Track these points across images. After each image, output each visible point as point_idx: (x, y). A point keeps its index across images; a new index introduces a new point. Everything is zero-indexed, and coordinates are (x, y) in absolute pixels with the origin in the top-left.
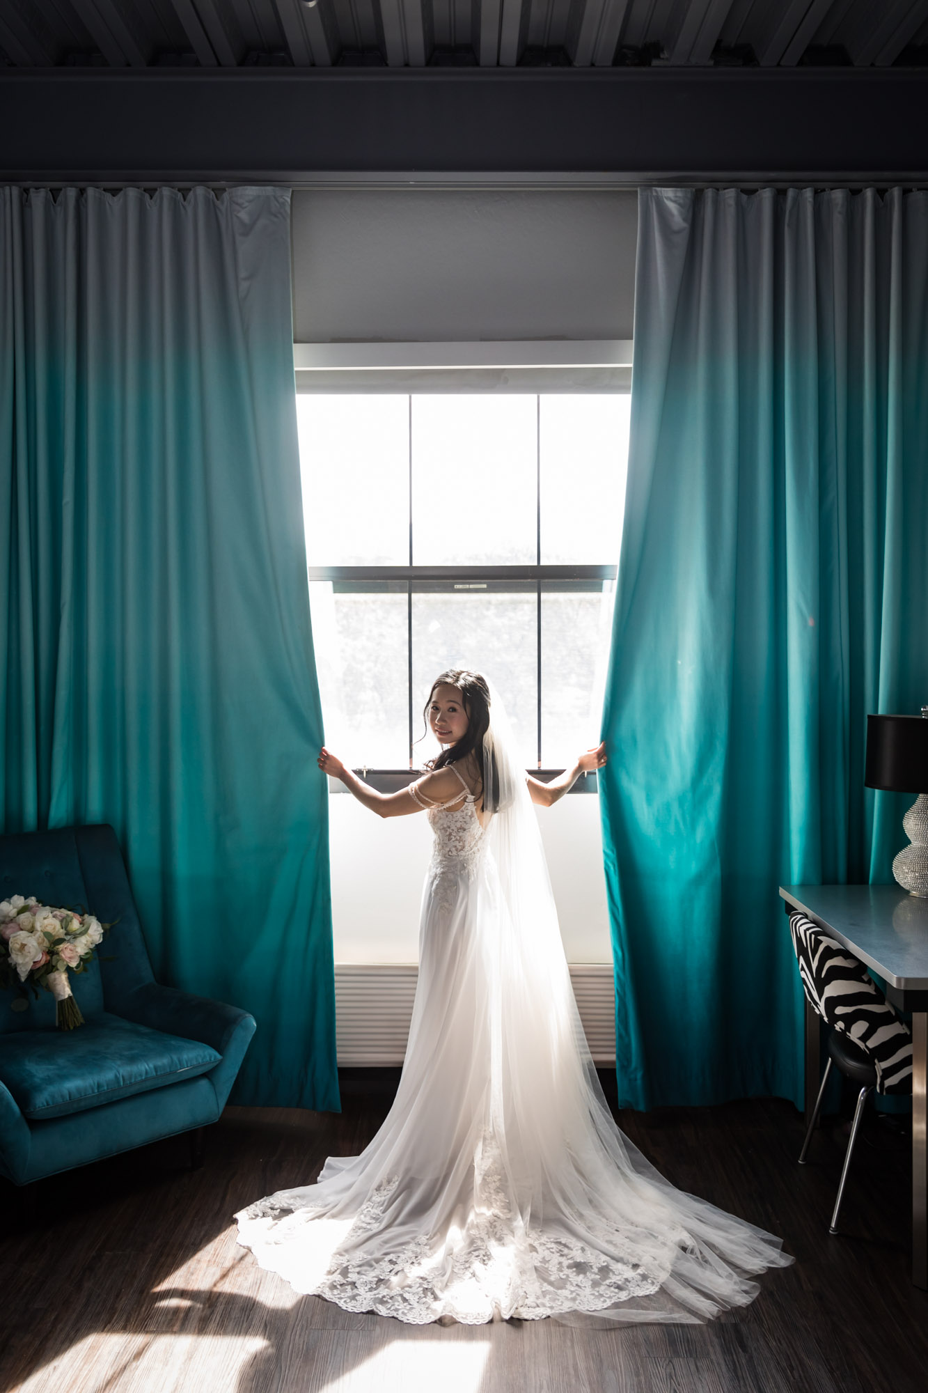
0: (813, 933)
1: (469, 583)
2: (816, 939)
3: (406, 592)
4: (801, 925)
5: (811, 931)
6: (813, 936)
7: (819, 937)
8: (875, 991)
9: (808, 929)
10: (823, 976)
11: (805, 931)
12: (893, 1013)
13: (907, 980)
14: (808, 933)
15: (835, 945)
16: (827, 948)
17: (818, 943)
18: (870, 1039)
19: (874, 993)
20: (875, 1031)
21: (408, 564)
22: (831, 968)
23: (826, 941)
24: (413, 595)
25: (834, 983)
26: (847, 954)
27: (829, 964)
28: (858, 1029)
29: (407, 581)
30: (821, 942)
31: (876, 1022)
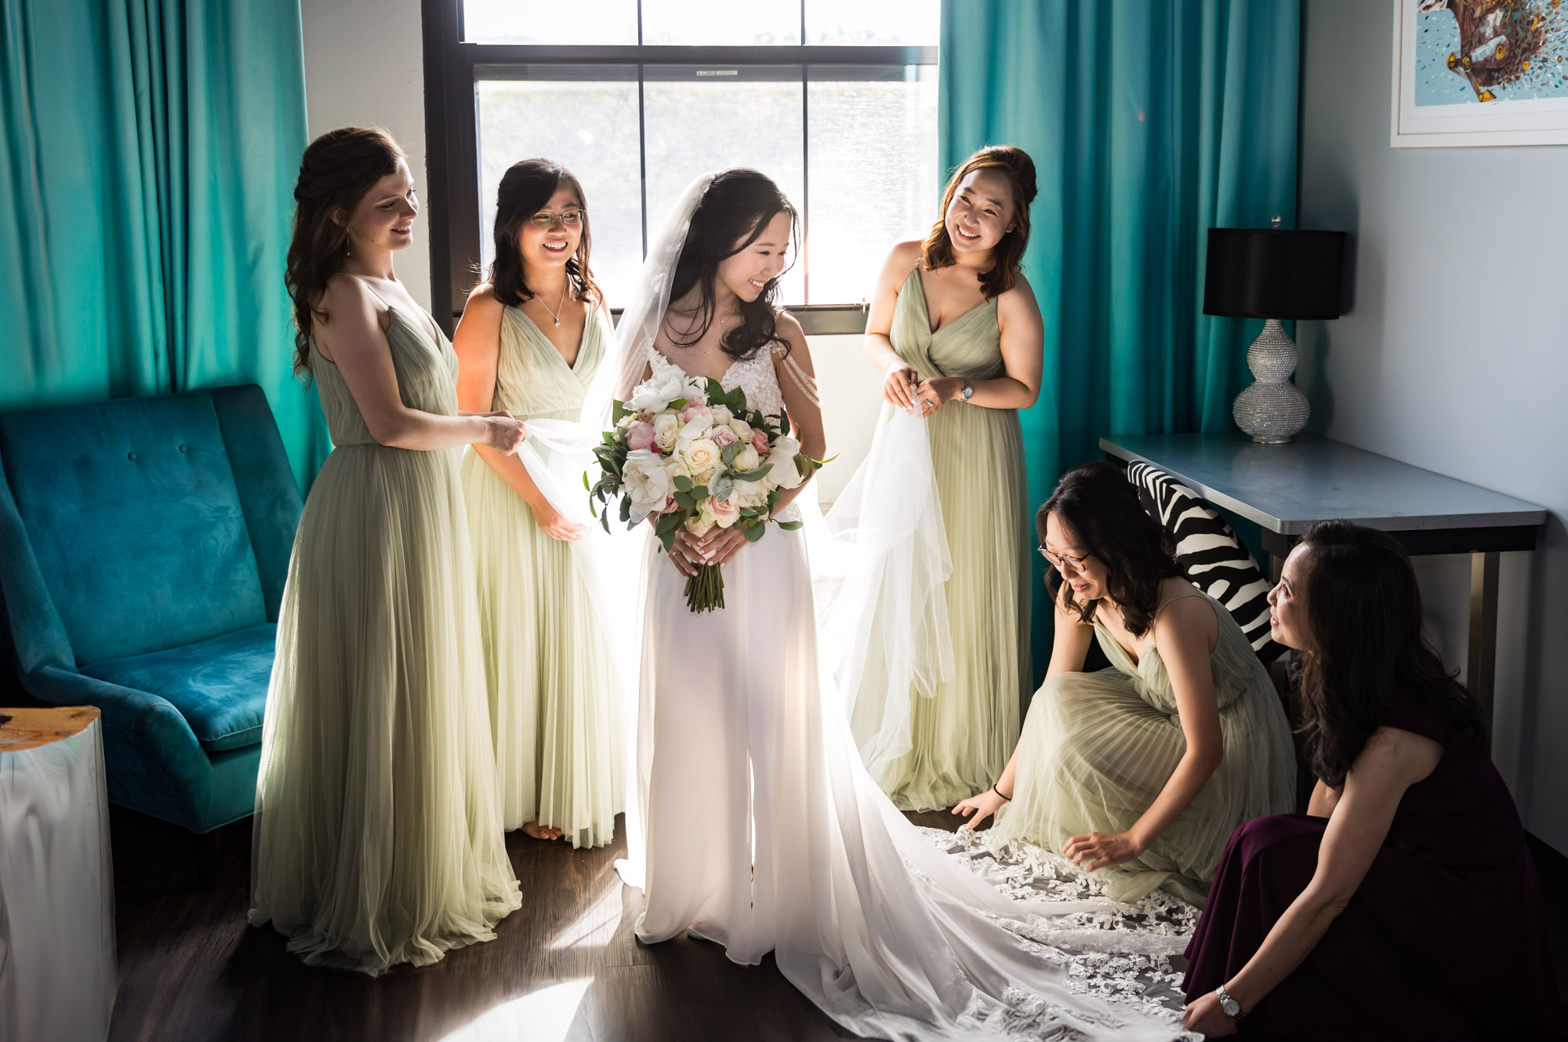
0: (1164, 481)
1: (715, 69)
2: (1167, 488)
3: (635, 80)
4: (1148, 474)
5: (1161, 479)
6: (1164, 485)
7: (1171, 486)
8: (1238, 544)
9: (1158, 477)
10: (1175, 531)
11: (1154, 481)
12: (1258, 569)
13: (1292, 523)
14: (1158, 482)
15: (1191, 495)
16: (1183, 498)
17: (1171, 492)
18: (1231, 601)
19: (1236, 547)
20: (1237, 591)
21: (636, 43)
22: (1187, 521)
23: (1180, 491)
24: (646, 84)
25: (1189, 538)
26: (1204, 504)
27: (1184, 516)
28: (1217, 589)
29: (636, 66)
30: (1175, 491)
31: (1237, 580)
